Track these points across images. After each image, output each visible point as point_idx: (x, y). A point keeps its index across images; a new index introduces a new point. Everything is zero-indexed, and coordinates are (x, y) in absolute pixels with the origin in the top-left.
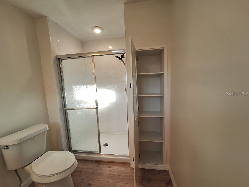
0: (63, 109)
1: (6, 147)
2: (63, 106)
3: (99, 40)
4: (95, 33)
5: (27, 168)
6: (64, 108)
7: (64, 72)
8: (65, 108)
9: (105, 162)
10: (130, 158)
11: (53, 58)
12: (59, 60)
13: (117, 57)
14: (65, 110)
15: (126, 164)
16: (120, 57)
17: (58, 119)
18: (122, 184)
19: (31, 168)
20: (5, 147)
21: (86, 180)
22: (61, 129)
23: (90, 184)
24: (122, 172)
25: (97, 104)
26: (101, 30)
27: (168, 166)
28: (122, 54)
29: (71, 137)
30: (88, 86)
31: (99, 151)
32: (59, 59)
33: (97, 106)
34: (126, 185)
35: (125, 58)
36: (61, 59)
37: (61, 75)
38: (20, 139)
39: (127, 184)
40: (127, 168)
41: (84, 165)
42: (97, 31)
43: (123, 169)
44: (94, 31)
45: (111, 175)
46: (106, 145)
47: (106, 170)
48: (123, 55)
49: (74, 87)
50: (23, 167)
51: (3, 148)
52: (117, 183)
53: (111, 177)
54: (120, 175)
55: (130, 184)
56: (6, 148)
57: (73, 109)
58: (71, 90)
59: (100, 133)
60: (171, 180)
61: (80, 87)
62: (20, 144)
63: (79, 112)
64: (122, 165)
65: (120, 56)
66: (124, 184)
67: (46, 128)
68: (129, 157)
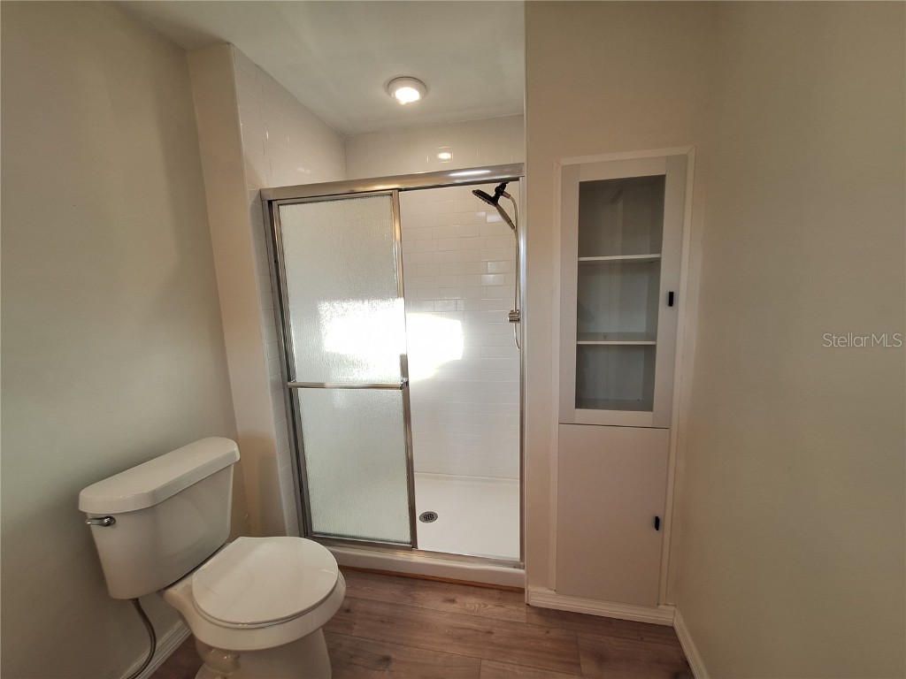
0: (284, 386)
1: (106, 521)
2: (282, 373)
3: (408, 128)
4: (396, 102)
5: (176, 591)
6: (289, 383)
7: (286, 252)
8: (289, 380)
9: (434, 581)
10: (527, 572)
11: (250, 200)
12: (269, 206)
13: (479, 193)
14: (290, 389)
15: (511, 592)
16: (492, 194)
17: (266, 420)
18: (502, 664)
19: (190, 595)
20: (102, 519)
21: (371, 641)
22: (278, 457)
23: (387, 660)
24: (498, 620)
25: (405, 372)
26: (421, 92)
27: (673, 608)
28: (498, 184)
29: (310, 487)
30: (375, 303)
31: (407, 538)
32: (270, 202)
33: (407, 376)
34: (518, 672)
35: (508, 196)
36: (279, 202)
37: (276, 262)
38: (154, 494)
39: (519, 667)
40: (515, 607)
41: (358, 587)
42: (407, 95)
43: (502, 609)
44: (394, 95)
45: (458, 628)
46: (429, 517)
47: (438, 610)
48: (503, 186)
49: (325, 308)
50: (160, 591)
51: (96, 522)
52: (484, 662)
53: (460, 638)
54: (493, 633)
55: (531, 669)
56: (108, 524)
57: (321, 386)
58: (314, 316)
59: (415, 473)
60: (687, 663)
61: (345, 305)
62: (154, 509)
63: (340, 397)
64: (496, 593)
65: (490, 190)
66: (511, 666)
67: (233, 454)
68: (524, 568)
